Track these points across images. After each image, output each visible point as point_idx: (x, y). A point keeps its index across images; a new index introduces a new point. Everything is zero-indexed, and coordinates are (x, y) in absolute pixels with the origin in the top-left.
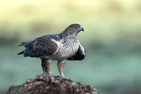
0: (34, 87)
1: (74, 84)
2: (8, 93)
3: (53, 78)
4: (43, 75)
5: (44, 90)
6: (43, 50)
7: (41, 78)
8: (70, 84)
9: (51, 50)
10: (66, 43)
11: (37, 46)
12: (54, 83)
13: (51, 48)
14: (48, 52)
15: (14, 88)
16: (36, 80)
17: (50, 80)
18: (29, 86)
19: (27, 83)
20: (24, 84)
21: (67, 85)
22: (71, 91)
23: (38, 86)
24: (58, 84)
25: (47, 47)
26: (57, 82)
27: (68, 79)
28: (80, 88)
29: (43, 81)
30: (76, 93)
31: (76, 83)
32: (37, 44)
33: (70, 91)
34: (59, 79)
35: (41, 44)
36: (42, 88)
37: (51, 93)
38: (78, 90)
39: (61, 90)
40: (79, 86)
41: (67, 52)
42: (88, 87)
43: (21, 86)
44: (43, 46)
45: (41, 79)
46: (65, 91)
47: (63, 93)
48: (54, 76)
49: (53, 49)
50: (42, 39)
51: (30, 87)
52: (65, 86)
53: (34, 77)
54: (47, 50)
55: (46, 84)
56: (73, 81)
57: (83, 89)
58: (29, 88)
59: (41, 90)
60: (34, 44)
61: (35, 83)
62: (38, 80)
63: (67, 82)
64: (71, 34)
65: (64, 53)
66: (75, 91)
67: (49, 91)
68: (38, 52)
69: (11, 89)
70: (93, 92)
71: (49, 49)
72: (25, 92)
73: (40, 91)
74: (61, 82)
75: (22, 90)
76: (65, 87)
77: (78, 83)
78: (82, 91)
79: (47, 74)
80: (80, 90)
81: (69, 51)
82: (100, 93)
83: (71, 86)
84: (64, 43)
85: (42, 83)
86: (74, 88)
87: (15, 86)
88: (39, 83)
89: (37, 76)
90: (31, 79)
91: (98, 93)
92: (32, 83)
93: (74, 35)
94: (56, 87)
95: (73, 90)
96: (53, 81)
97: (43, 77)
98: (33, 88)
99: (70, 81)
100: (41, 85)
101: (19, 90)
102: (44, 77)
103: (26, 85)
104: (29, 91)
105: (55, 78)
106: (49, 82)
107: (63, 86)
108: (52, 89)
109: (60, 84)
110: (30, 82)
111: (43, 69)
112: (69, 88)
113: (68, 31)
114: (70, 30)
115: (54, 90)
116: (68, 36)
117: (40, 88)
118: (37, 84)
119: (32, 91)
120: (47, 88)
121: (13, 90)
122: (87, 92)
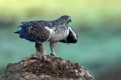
0: (29, 64)
1: (64, 62)
2: (6, 70)
3: (45, 57)
4: (37, 54)
5: (38, 67)
6: (37, 37)
7: (36, 56)
8: (60, 62)
9: (44, 37)
10: (57, 31)
11: (32, 31)
12: (47, 61)
13: (44, 36)
14: (41, 38)
15: (11, 65)
16: (31, 58)
17: (43, 58)
18: (24, 64)
19: (23, 61)
20: (20, 62)
21: (58, 63)
22: (62, 68)
23: (32, 64)
24: (50, 62)
25: (40, 34)
26: (49, 60)
27: (59, 57)
28: (69, 65)
29: (37, 59)
30: (66, 69)
31: (66, 61)
32: (32, 29)
33: (60, 68)
34: (51, 58)
35: (36, 30)
36: (36, 66)
37: (44, 69)
38: (67, 67)
39: (53, 67)
40: (69, 63)
41: (59, 37)
42: (77, 64)
43: (18, 63)
44: (37, 33)
45: (35, 58)
46: (56, 68)
47: (55, 69)
48: (47, 55)
49: (46, 37)
50: (36, 25)
51: (26, 65)
52: (56, 63)
53: (29, 56)
54: (40, 37)
55: (39, 62)
56: (63, 59)
57: (72, 66)
58: (24, 66)
59: (36, 67)
60: (29, 28)
61: (29, 61)
62: (33, 58)
63: (58, 60)
64: (62, 24)
65: (55, 38)
66: (65, 68)
67: (43, 68)
68: (33, 37)
69: (9, 66)
70: (80, 69)
71: (42, 36)
72: (21, 68)
73: (34, 68)
74: (52, 60)
75: (18, 67)
76: (56, 65)
77: (68, 61)
78: (71, 68)
79: (40, 53)
80: (69, 67)
81: (60, 37)
82: (86, 69)
83: (62, 64)
84: (55, 31)
85: (36, 61)
86: (64, 66)
87: (12, 64)
88: (33, 61)
89: (32, 55)
90: (27, 58)
91: (85, 70)
92: (27, 61)
93: (64, 25)
94: (49, 65)
95: (64, 67)
96: (45, 59)
97: (36, 55)
98: (28, 66)
99: (60, 59)
100: (35, 62)
101: (16, 67)
102: (38, 56)
103: (22, 63)
104: (24, 68)
105: (47, 56)
106: (42, 60)
107: (54, 64)
108: (44, 66)
109: (51, 62)
110: (25, 60)
111: (37, 49)
112: (60, 65)
113: (59, 22)
114: (60, 21)
115: (47, 67)
116: (59, 26)
117: (34, 66)
118: (31, 62)
119: (28, 68)
120: (41, 65)
121: (11, 67)
122: (75, 69)
